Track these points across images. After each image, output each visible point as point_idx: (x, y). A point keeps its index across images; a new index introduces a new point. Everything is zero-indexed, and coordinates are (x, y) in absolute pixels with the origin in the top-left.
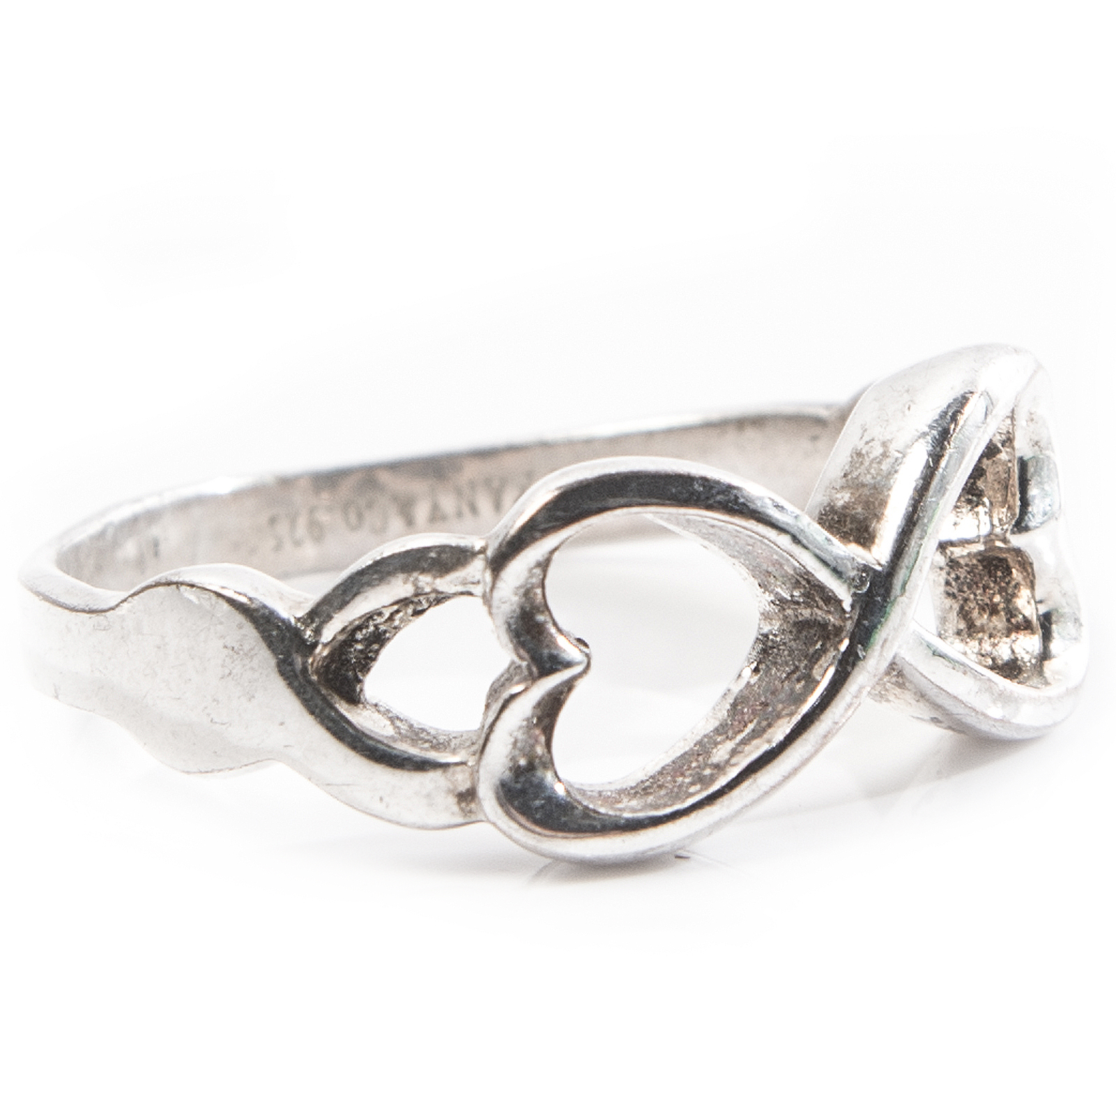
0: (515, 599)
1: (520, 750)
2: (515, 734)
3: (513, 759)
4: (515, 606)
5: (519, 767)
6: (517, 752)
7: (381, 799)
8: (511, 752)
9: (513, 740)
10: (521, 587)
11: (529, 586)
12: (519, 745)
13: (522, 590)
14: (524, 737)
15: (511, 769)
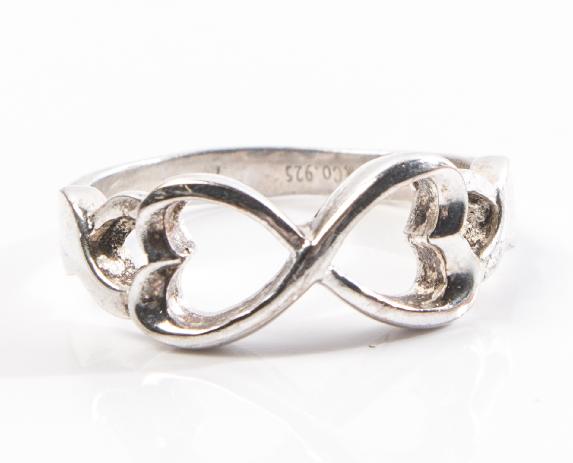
0: (146, 227)
1: (146, 292)
2: (143, 284)
3: (142, 295)
4: (145, 230)
5: (145, 299)
6: (144, 292)
7: (102, 301)
8: (141, 292)
9: (141, 287)
10: (148, 222)
11: (152, 222)
12: (145, 289)
13: (149, 224)
14: (148, 286)
15: (141, 299)
